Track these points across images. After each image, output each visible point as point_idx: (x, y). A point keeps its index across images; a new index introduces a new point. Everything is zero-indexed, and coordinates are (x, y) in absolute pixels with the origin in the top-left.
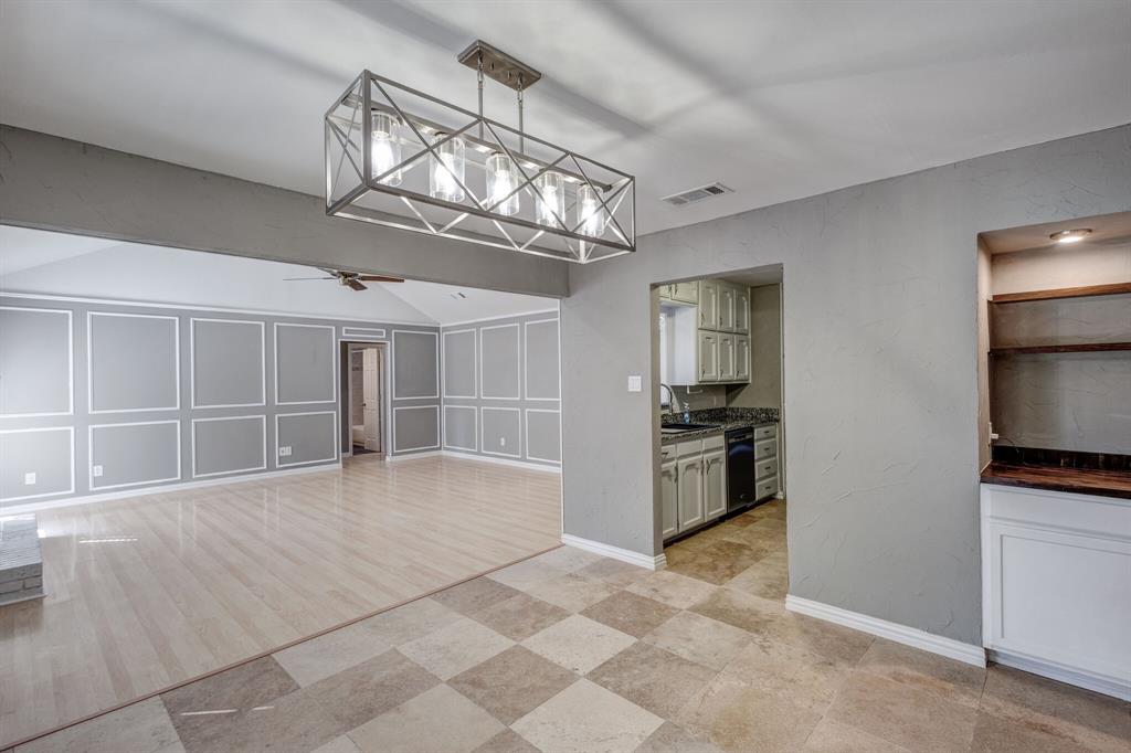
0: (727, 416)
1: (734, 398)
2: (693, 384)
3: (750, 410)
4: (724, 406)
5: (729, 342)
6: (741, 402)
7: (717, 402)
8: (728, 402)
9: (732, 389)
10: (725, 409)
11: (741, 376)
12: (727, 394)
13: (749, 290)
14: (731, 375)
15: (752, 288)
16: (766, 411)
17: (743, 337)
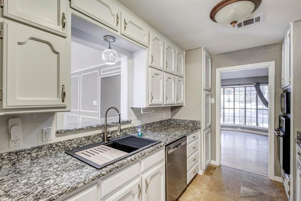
0: (171, 124)
1: (175, 113)
2: (145, 107)
3: (184, 121)
4: (170, 118)
5: (172, 80)
6: (179, 116)
7: (166, 116)
8: (172, 116)
9: (174, 109)
10: (170, 120)
11: (179, 102)
12: (172, 111)
13: (184, 52)
14: (172, 101)
15: (186, 51)
16: (193, 122)
17: (180, 79)
